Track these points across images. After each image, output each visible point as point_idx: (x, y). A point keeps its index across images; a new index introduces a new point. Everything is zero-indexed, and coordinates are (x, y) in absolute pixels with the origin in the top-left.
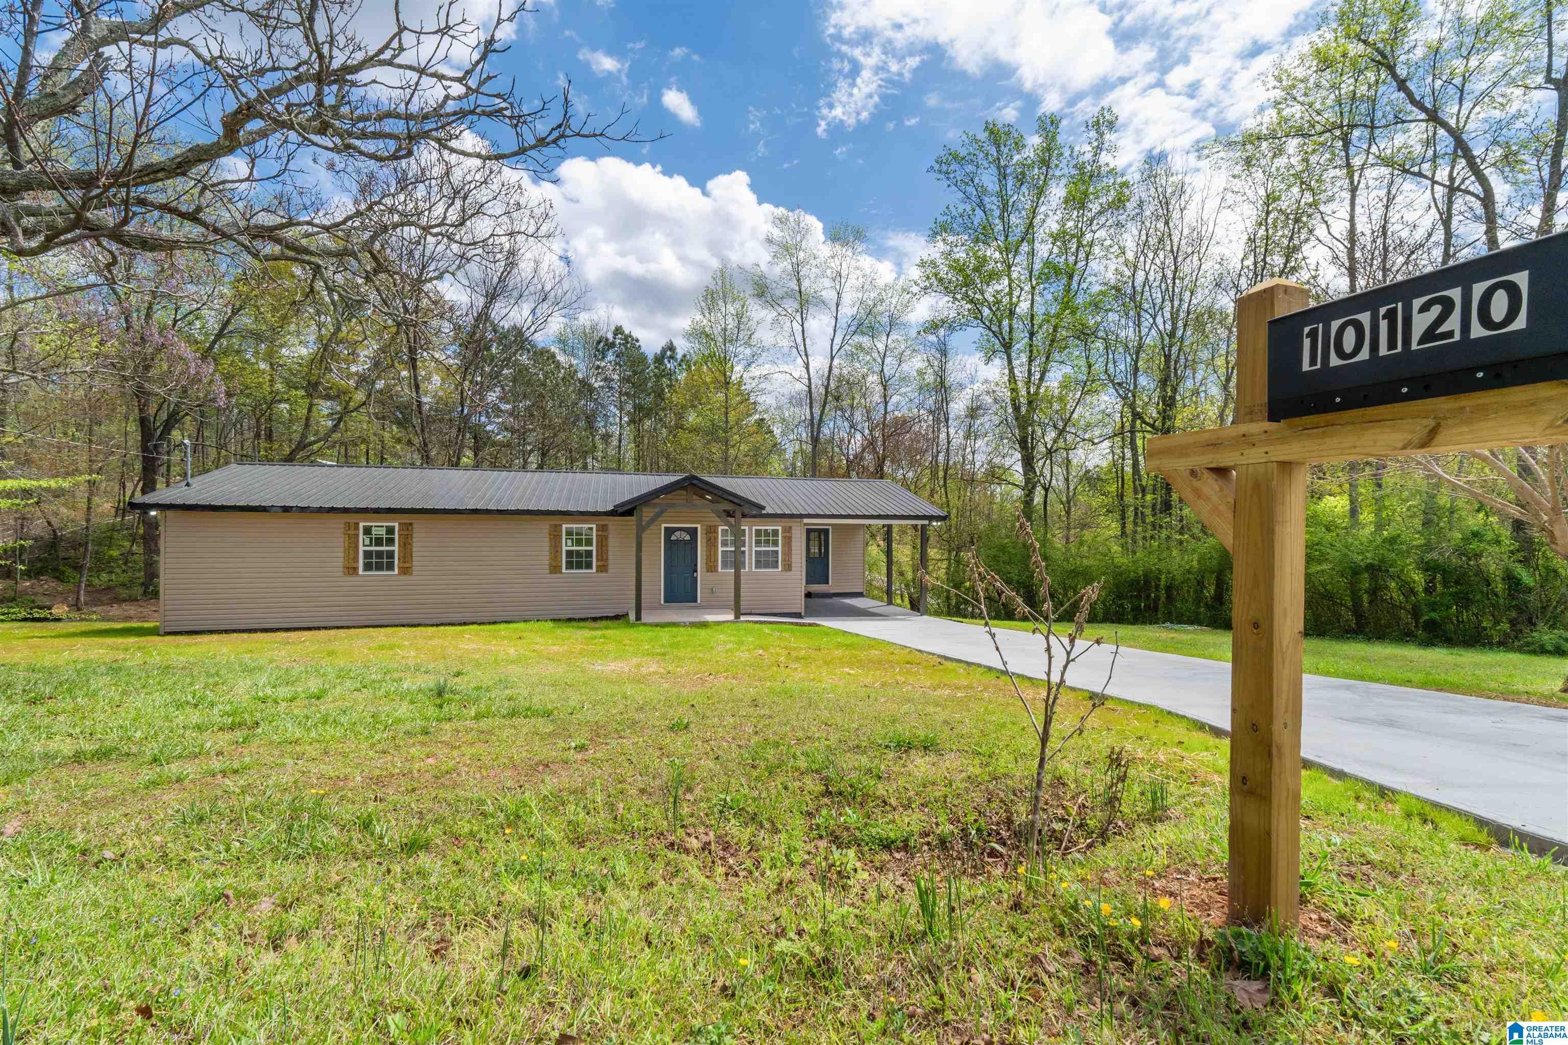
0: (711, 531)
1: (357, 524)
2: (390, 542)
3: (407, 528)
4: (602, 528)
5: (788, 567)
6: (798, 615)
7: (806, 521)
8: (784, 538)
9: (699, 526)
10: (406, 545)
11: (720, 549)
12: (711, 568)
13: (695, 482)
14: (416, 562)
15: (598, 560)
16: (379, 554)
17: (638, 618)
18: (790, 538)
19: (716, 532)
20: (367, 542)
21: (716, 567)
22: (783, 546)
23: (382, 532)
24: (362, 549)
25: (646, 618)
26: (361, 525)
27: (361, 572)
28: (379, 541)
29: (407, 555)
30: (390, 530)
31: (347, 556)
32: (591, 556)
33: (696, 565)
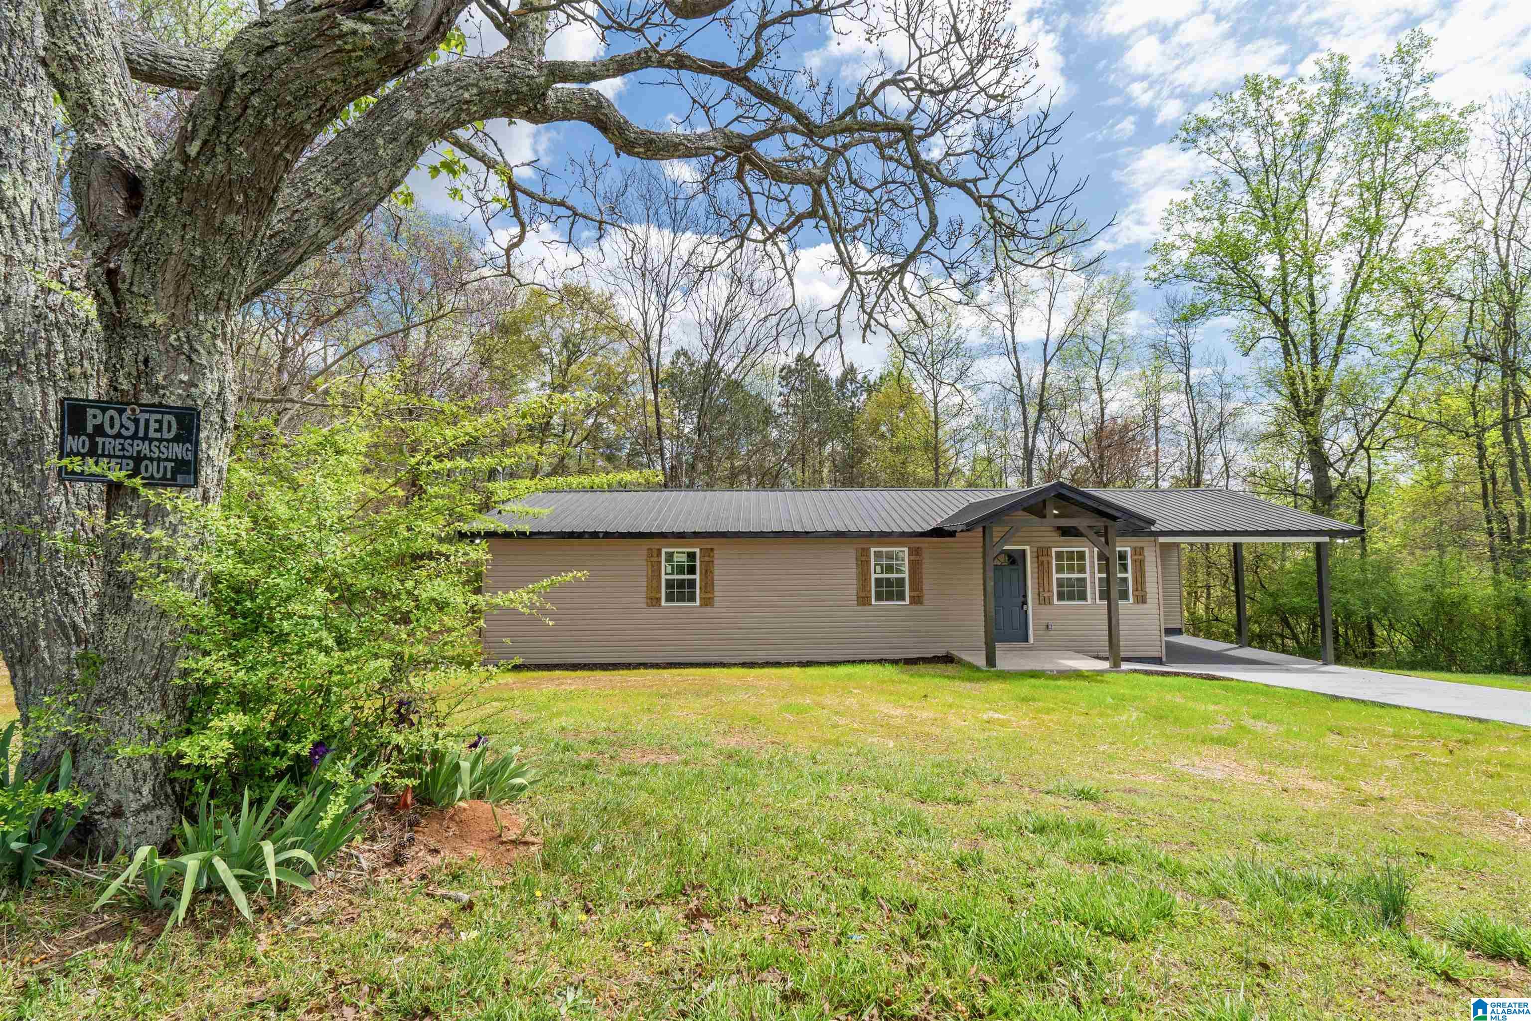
0: (1042, 554)
1: (659, 551)
2: (692, 570)
3: (708, 552)
4: (915, 552)
5: (1141, 599)
6: (1158, 661)
7: (1162, 540)
8: (1135, 562)
9: (1027, 548)
10: (707, 572)
11: (1055, 576)
12: (1046, 601)
13: (1065, 492)
14: (718, 593)
15: (911, 590)
16: (681, 583)
17: (991, 661)
18: (1142, 562)
19: (1049, 555)
20: (669, 570)
21: (1050, 598)
22: (1135, 572)
23: (684, 558)
24: (664, 577)
25: (1004, 662)
26: (664, 551)
27: (663, 603)
28: (681, 570)
29: (708, 586)
30: (691, 556)
31: (650, 588)
32: (903, 586)
33: (1025, 596)
